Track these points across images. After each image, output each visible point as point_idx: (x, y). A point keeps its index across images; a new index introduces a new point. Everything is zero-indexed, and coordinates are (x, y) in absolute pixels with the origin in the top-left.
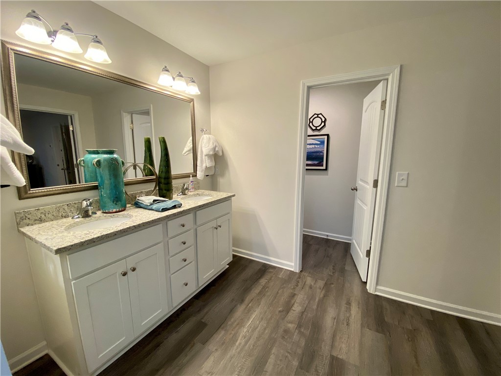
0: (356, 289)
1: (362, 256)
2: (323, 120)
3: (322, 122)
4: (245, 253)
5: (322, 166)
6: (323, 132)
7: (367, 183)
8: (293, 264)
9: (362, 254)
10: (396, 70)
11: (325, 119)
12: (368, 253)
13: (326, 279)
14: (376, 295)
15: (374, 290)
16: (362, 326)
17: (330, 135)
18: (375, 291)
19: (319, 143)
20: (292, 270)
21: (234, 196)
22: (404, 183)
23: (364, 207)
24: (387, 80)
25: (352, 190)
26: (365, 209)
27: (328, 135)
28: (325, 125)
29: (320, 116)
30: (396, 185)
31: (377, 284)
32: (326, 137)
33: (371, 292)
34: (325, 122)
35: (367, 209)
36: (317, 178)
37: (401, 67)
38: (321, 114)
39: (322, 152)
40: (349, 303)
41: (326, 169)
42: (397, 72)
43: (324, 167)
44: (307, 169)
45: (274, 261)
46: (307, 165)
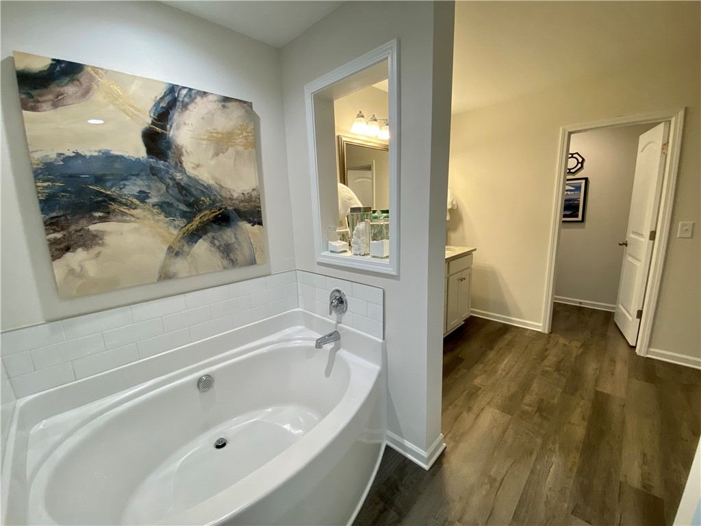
0: (623, 352)
1: (630, 318)
2: (580, 160)
3: (578, 163)
4: (480, 313)
5: (577, 216)
6: (579, 175)
7: (641, 235)
8: (541, 325)
9: (631, 318)
10: (680, 113)
11: (583, 160)
12: (640, 314)
13: (583, 342)
14: (648, 358)
15: (645, 352)
16: (629, 377)
17: (590, 179)
18: (647, 354)
19: (573, 188)
20: (540, 330)
21: (475, 250)
22: (689, 235)
23: (635, 263)
24: (670, 121)
25: (620, 245)
26: (638, 265)
27: (586, 179)
28: (582, 166)
29: (576, 156)
30: (678, 236)
31: (649, 346)
32: (584, 181)
33: (642, 355)
34: (582, 163)
35: (640, 266)
36: (574, 232)
37: (686, 110)
38: (577, 153)
39: (577, 200)
40: (613, 361)
41: (583, 220)
42: (681, 114)
43: (580, 218)
44: (564, 222)
45: (516, 322)
46: (565, 216)
